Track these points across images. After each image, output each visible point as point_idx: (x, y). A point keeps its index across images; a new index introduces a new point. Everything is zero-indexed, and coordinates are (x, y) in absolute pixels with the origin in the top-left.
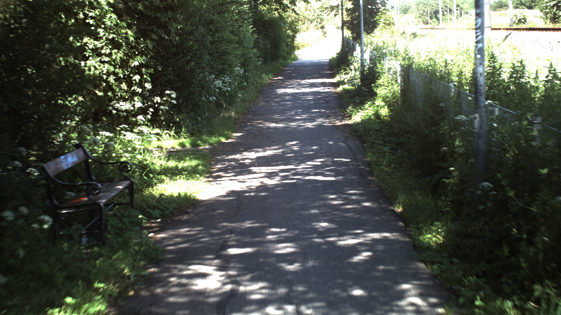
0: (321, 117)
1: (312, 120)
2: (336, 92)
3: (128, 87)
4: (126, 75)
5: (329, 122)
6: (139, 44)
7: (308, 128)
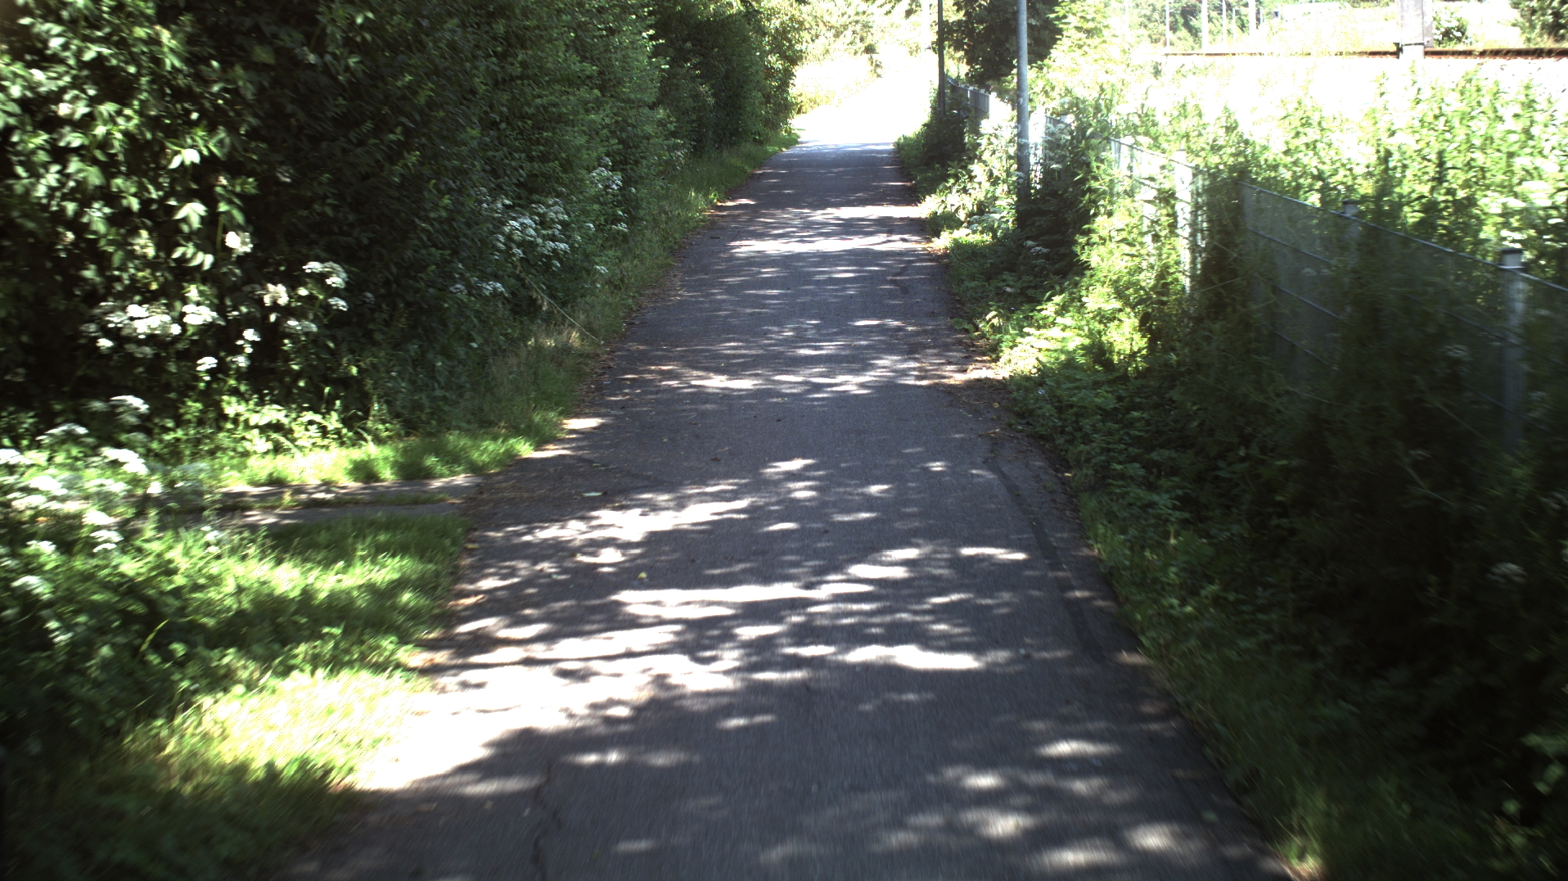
0: (890, 350)
1: (856, 361)
2: (929, 254)
3: (158, 248)
4: (153, 200)
5: (920, 369)
6: (207, 83)
7: (845, 397)
